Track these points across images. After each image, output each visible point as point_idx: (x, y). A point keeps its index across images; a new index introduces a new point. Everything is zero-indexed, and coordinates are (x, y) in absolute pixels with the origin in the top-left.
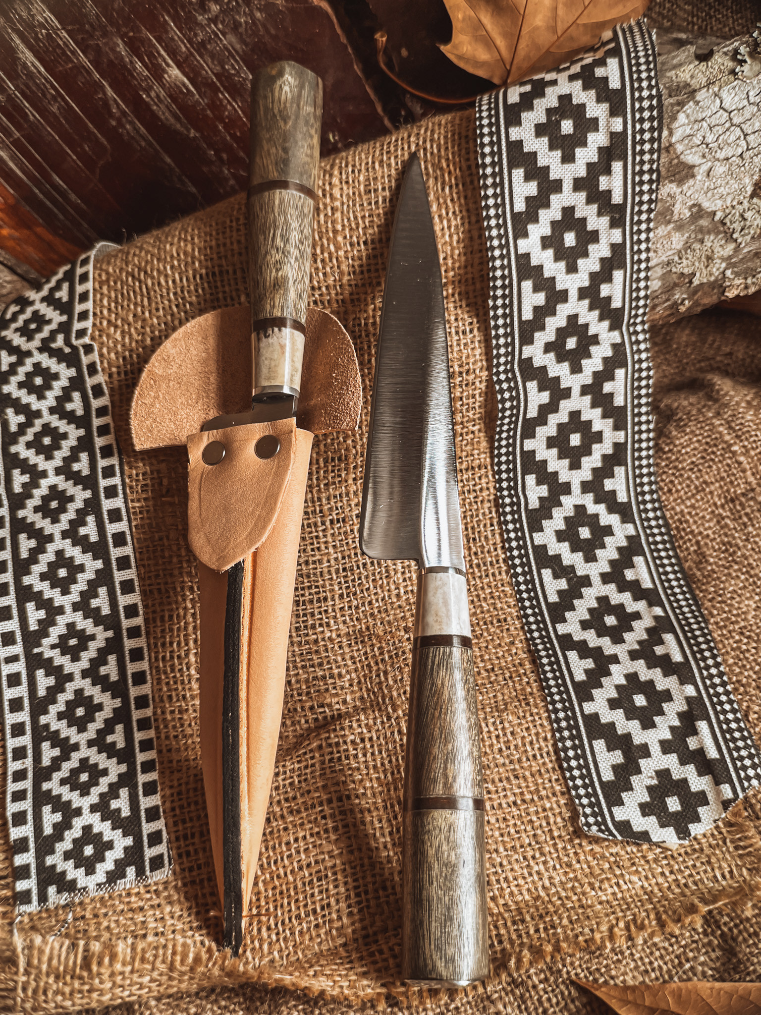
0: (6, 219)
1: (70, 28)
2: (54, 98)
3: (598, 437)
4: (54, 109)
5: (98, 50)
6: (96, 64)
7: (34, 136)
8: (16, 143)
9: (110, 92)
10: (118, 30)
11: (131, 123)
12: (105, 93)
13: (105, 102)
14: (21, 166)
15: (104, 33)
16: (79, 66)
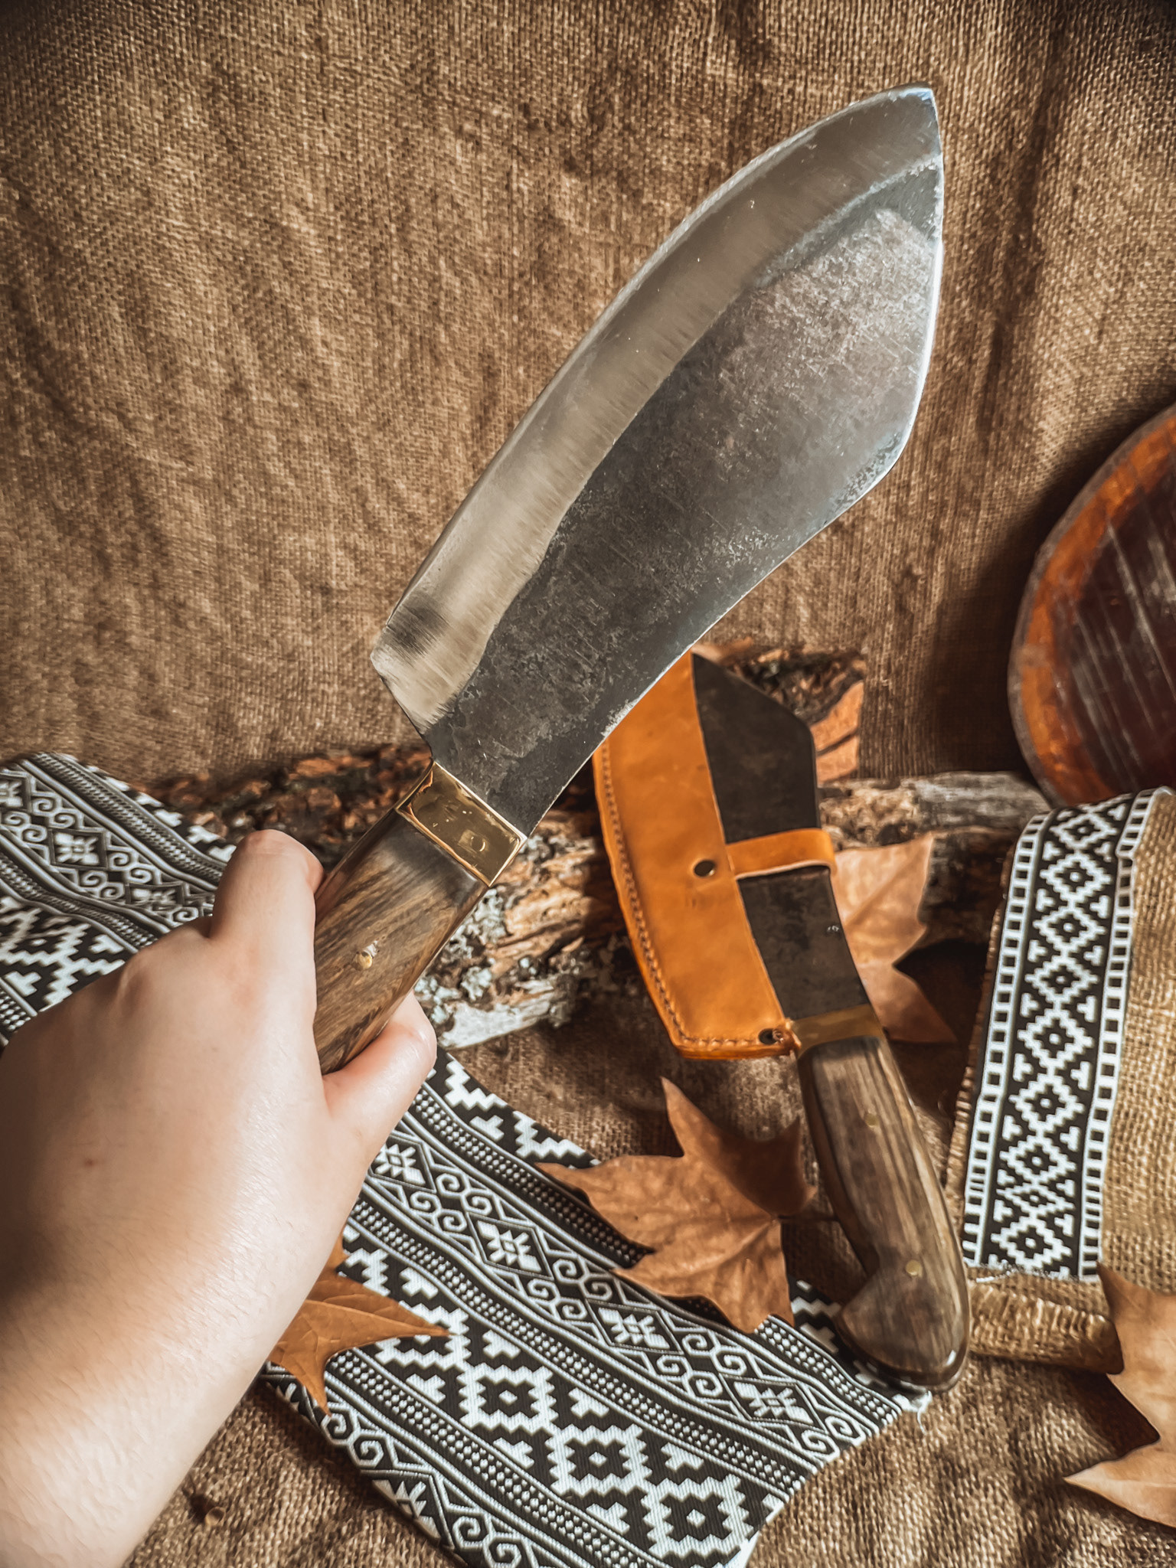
0: (1065, 757)
7: (1121, 694)
8: (1104, 696)
14: (1099, 715)
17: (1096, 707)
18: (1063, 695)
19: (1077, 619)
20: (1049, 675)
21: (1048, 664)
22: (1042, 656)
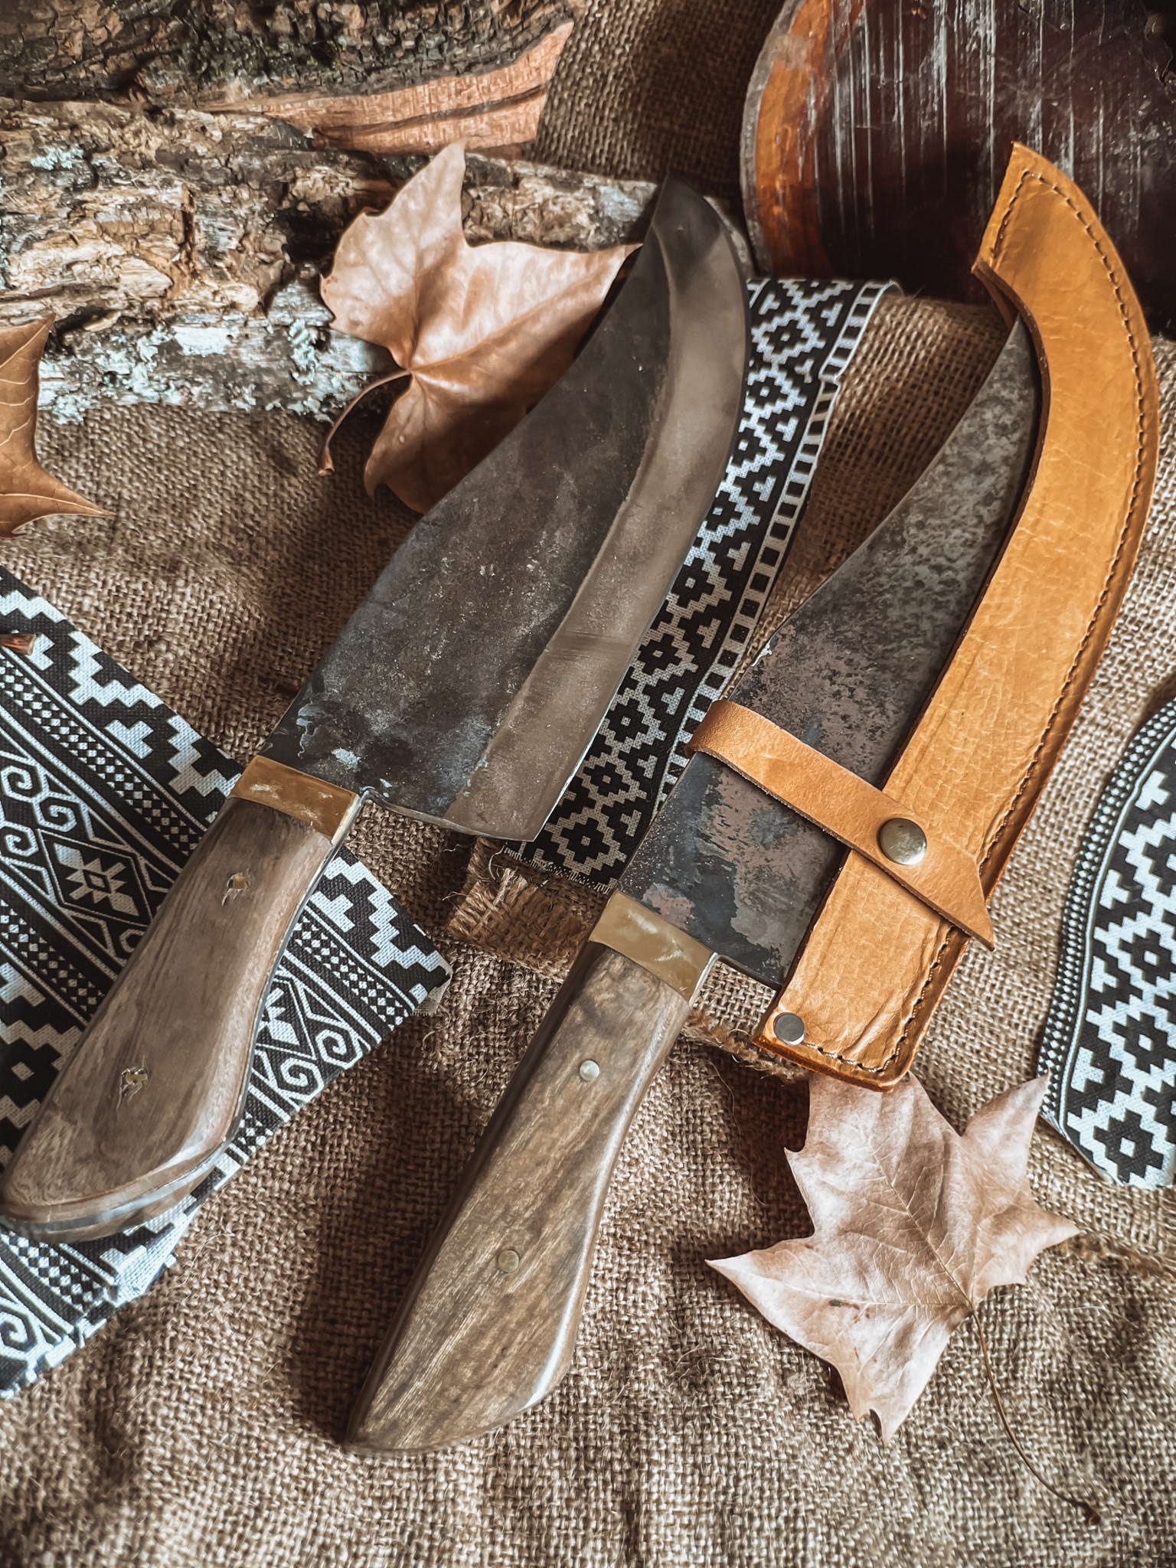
0: (789, 199)
1: (1003, 59)
2: (933, 114)
4: (924, 124)
5: (1012, 97)
6: (999, 110)
10: (1047, 92)
12: (985, 140)
14: (846, 157)
15: (1031, 87)
16: (980, 102)
17: (846, 145)
18: (813, 116)
19: (862, 18)
20: (805, 83)
21: (808, 68)
22: (804, 53)
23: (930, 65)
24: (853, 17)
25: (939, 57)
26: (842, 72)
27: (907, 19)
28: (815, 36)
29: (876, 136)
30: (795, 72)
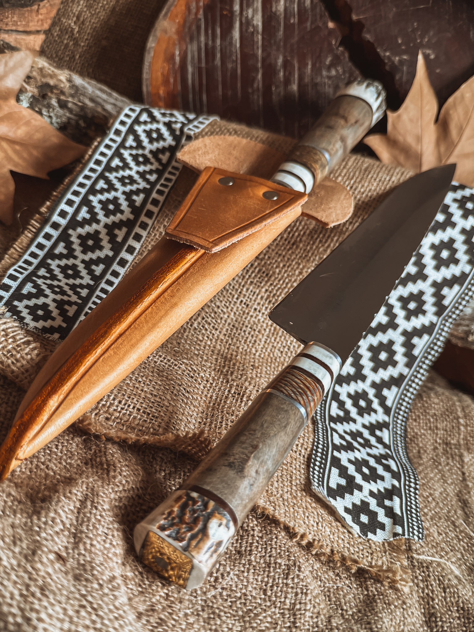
0: (166, 99)
1: (265, 37)
2: (233, 61)
3: (394, 364)
4: (230, 66)
5: (269, 55)
6: (264, 60)
7: (210, 72)
8: (200, 69)
9: (260, 76)
10: (285, 53)
11: (258, 96)
12: (257, 75)
13: (254, 79)
14: (193, 80)
15: (278, 50)
16: (255, 56)
17: (193, 74)
18: (177, 59)
19: (201, 15)
20: (174, 44)
21: (175, 37)
22: (174, 30)
23: (232, 38)
24: (196, 14)
25: (236, 34)
26: (192, 39)
27: (222, 16)
28: (179, 22)
29: (207, 70)
30: (169, 38)
